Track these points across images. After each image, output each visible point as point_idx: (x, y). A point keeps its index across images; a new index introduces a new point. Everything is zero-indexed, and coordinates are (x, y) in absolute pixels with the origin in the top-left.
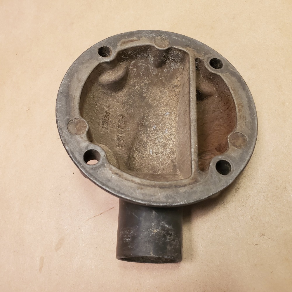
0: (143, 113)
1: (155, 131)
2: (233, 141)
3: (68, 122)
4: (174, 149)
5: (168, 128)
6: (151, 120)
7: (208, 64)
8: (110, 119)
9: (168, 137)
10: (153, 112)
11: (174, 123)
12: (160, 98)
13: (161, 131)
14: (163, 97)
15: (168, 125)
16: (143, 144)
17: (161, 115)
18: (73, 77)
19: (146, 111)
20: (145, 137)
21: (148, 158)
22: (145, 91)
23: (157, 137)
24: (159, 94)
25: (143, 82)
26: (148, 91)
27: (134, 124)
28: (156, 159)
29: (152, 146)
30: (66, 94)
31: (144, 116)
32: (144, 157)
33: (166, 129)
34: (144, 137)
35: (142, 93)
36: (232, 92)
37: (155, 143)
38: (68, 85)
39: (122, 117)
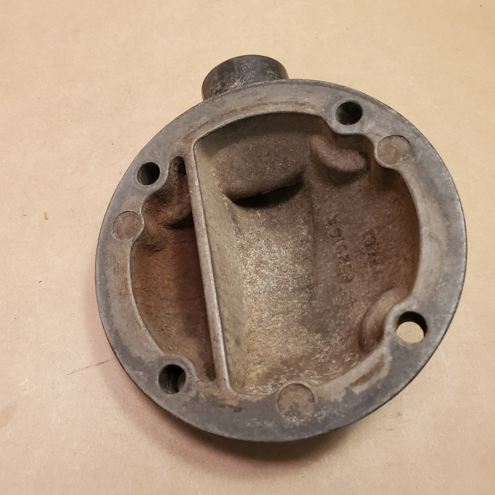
0: (313, 307)
1: (285, 286)
2: (136, 221)
3: (412, 150)
4: (241, 254)
5: (259, 293)
6: (296, 301)
7: (189, 372)
8: (366, 257)
9: (258, 277)
10: (296, 315)
11: (250, 303)
12: (287, 341)
13: (273, 289)
14: (281, 344)
15: (262, 298)
16: (299, 259)
17: (278, 314)
18: (449, 240)
19: (309, 312)
20: (298, 271)
21: (285, 240)
22: (319, 342)
23: (279, 278)
24: (289, 347)
25: (327, 352)
26: (313, 344)
27: (323, 280)
28: (271, 242)
29: (284, 262)
30: (443, 201)
31: (310, 303)
32: (292, 239)
33: (264, 292)
34: (300, 270)
35: (324, 337)
36: (139, 317)
37: (280, 268)
38: (448, 219)
39: (349, 278)
